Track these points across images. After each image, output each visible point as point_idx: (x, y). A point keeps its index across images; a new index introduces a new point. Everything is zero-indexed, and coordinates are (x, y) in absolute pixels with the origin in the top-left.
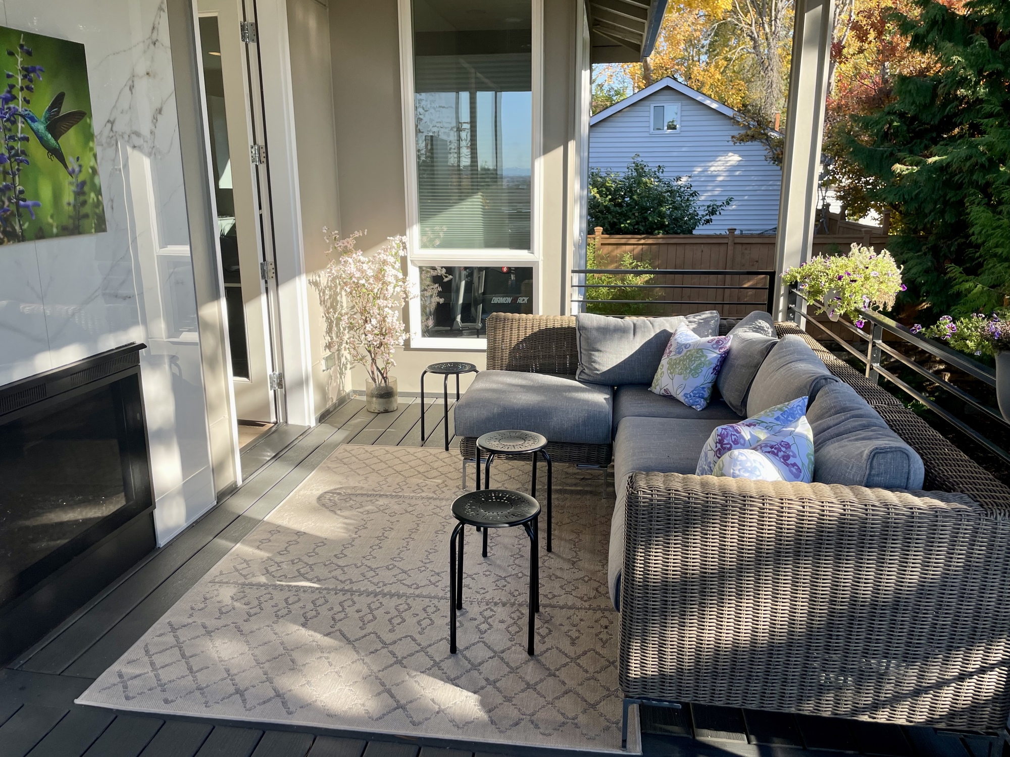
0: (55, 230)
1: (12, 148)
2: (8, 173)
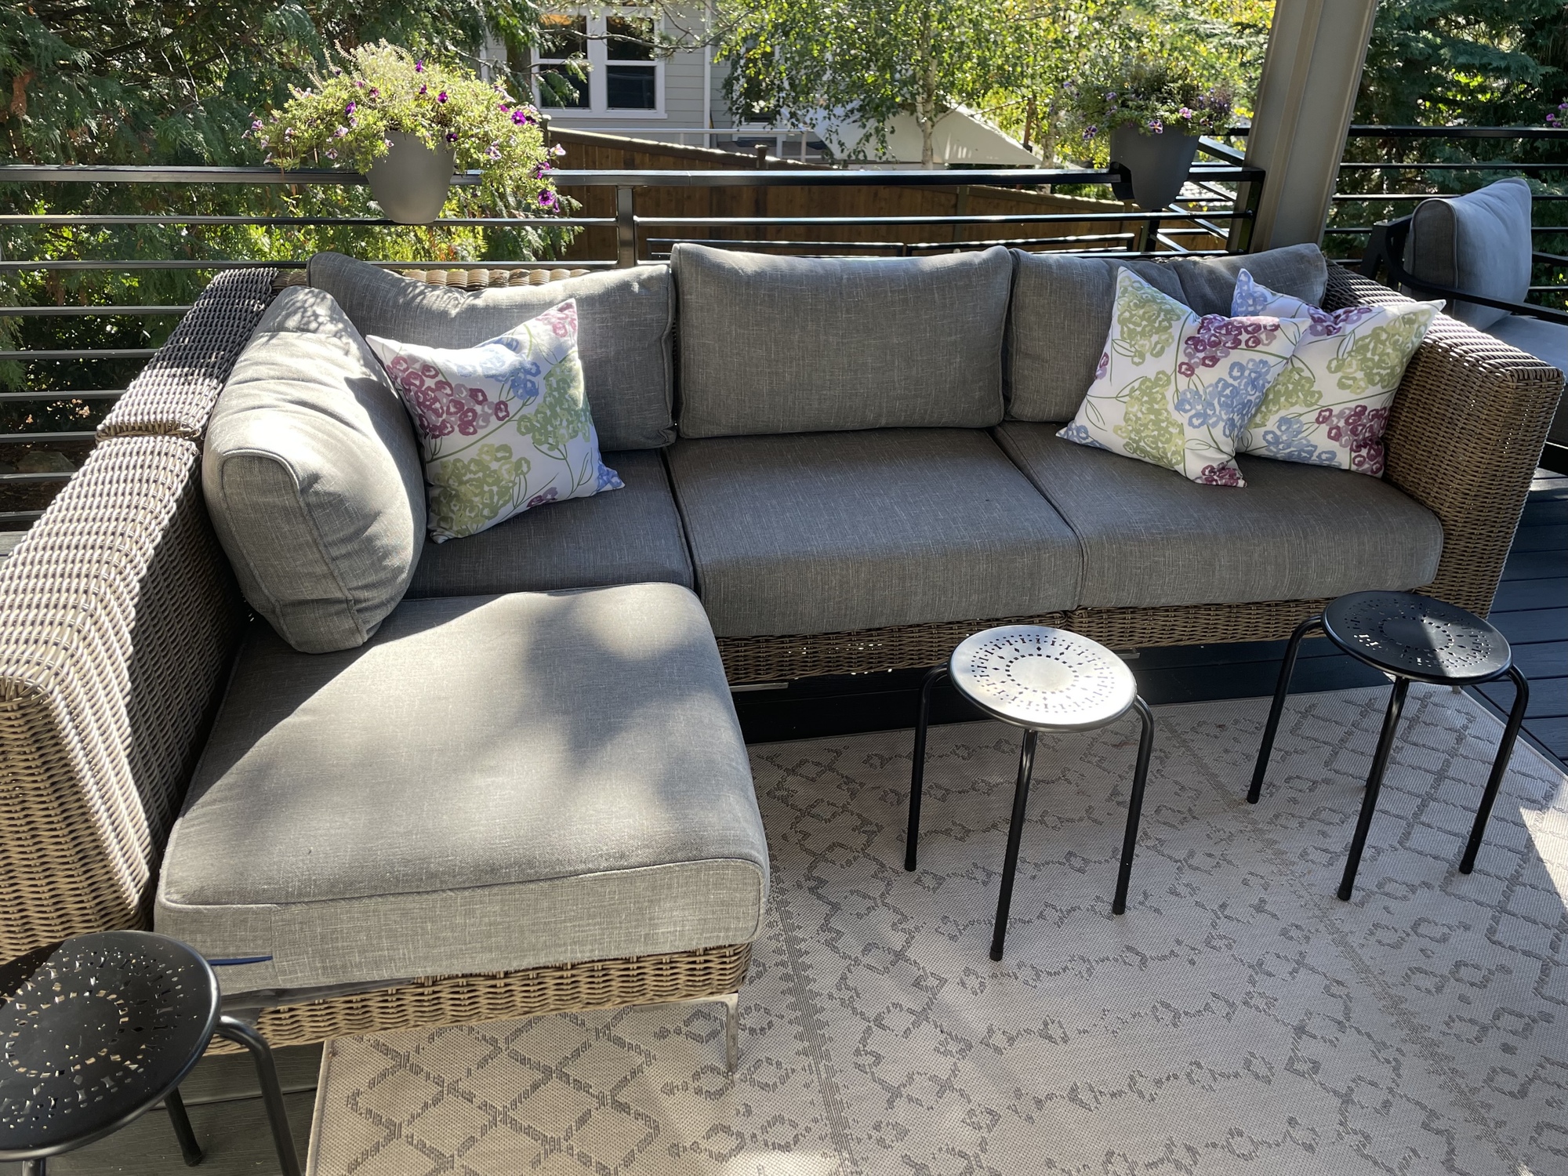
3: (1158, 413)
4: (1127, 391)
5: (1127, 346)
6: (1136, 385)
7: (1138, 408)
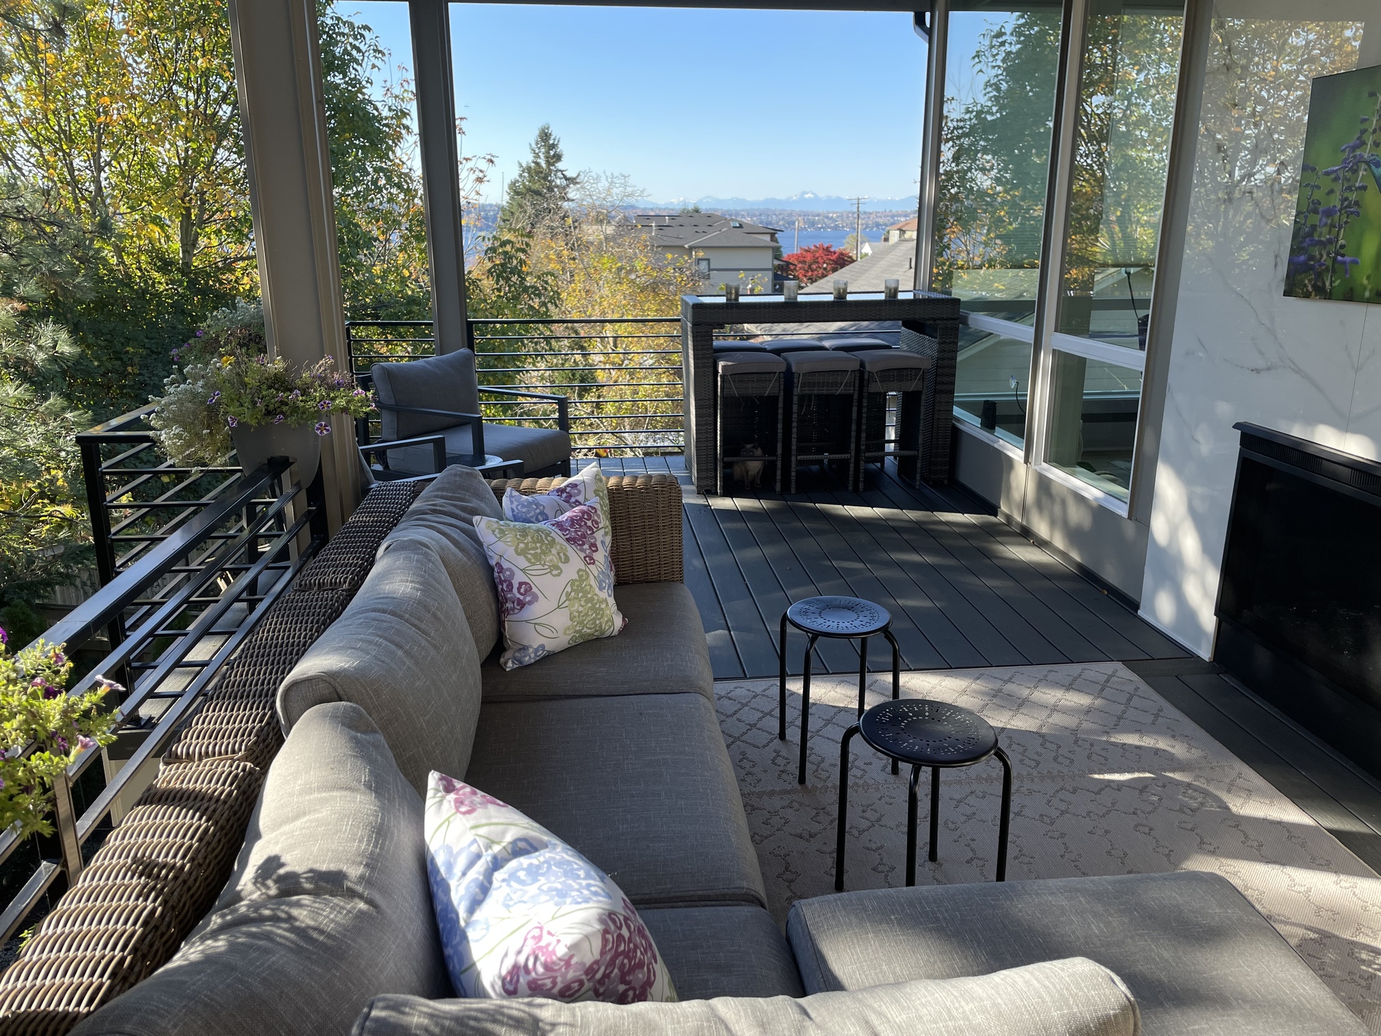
0: (1367, 294)
1: (1346, 199)
2: (1335, 227)
3: (592, 599)
4: (564, 598)
5: (540, 567)
6: (569, 589)
7: (577, 605)
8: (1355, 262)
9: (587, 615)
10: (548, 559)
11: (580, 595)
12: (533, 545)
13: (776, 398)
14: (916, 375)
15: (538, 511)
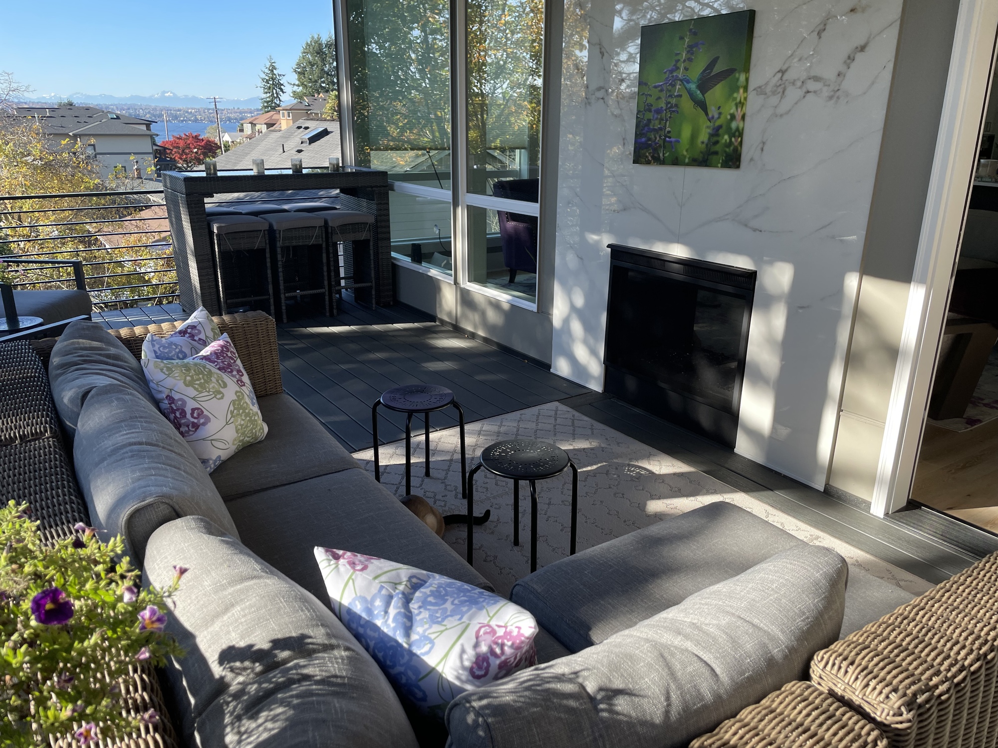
0: (687, 160)
1: (669, 103)
2: (663, 120)
3: (249, 413)
4: (229, 416)
5: (206, 394)
6: (232, 408)
7: (239, 420)
8: (678, 142)
9: (247, 427)
10: (211, 386)
11: (241, 411)
12: (197, 377)
13: (264, 250)
14: (365, 228)
15: (177, 350)
